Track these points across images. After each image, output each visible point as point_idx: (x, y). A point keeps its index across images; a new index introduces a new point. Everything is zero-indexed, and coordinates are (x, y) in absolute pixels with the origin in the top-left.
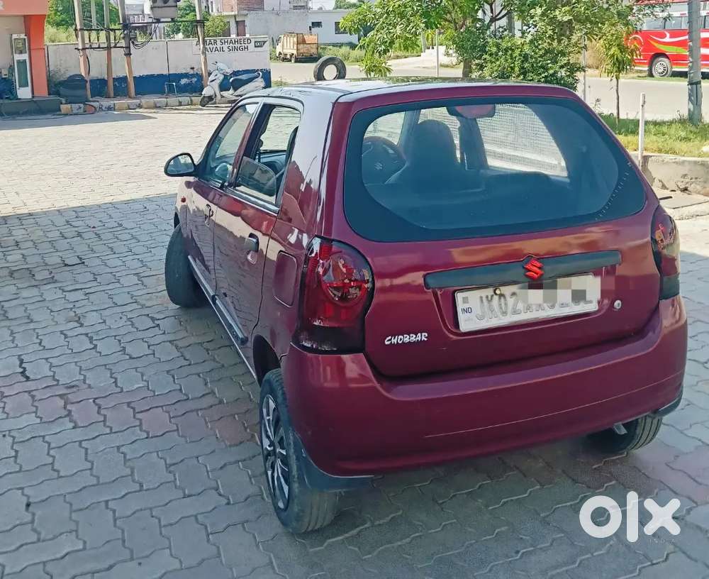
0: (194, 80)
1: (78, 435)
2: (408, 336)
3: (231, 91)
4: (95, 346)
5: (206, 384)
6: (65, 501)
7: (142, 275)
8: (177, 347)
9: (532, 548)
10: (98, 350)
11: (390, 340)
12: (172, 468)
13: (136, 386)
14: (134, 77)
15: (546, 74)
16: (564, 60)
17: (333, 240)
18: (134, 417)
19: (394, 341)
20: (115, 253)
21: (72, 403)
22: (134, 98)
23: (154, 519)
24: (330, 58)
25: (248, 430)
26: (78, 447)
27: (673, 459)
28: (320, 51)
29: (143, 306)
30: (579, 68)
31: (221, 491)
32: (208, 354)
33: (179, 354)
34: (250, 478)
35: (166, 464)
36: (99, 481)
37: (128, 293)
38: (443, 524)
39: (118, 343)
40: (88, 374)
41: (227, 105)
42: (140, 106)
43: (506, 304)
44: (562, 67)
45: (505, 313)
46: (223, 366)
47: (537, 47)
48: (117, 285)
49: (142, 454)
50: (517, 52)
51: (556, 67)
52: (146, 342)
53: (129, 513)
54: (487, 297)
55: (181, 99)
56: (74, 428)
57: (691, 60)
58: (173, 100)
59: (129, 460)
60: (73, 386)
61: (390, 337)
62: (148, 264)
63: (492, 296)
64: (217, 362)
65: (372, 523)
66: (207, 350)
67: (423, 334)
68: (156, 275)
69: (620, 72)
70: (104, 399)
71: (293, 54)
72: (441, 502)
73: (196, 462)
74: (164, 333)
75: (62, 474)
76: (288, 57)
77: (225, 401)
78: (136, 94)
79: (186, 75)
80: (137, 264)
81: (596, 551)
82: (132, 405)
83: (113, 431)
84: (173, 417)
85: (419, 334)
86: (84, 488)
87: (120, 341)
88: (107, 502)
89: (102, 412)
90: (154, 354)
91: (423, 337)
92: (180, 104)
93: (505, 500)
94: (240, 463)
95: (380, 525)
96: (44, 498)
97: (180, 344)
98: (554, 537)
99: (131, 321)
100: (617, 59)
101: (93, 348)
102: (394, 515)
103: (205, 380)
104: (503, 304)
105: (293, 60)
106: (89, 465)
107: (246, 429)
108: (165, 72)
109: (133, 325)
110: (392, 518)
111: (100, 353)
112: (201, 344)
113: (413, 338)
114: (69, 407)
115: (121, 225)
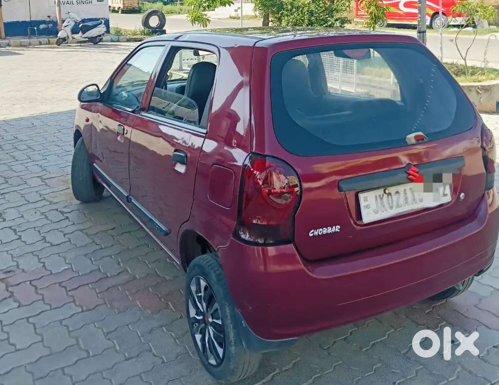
0: (50, 25)
1: (23, 313)
2: (326, 229)
3: (80, 34)
4: (20, 238)
5: (119, 264)
6: (26, 371)
7: (44, 177)
8: (87, 234)
9: (404, 379)
10: (23, 240)
11: (313, 233)
12: (109, 336)
13: (62, 268)
14: (4, 23)
15: (326, 25)
16: (337, 16)
17: (267, 156)
18: (67, 294)
19: (316, 233)
20: (17, 160)
21: (13, 286)
22: (4, 39)
23: (105, 380)
24: (153, 11)
25: (163, 300)
26: (26, 323)
27: (478, 303)
28: (140, 5)
29: (51, 203)
30: (347, 21)
31: (154, 352)
32: (114, 239)
33: (91, 241)
34: (175, 339)
35: (104, 333)
36: (51, 351)
37: (36, 192)
38: (334, 365)
39: (38, 233)
40: (21, 261)
41: (77, 44)
42: (9, 45)
43: (392, 200)
44: (337, 20)
45: (391, 208)
46: (128, 249)
47: (318, 5)
48: (25, 186)
49: (81, 325)
50: (306, 9)
51: (333, 20)
52: (61, 231)
53: (84, 377)
54: (380, 195)
55: (40, 40)
56: (19, 307)
57: (420, 16)
58: (35, 40)
59: (72, 331)
60: (9, 272)
61: (313, 231)
62: (47, 168)
63: (383, 195)
64: (123, 246)
65: (281, 369)
66: (112, 236)
67: (337, 227)
68: (55, 177)
69: (376, 24)
70: (39, 281)
71: (120, 8)
72: (326, 348)
73: (127, 329)
74: (74, 224)
75: (18, 347)
76: (117, 9)
77: (138, 277)
78: (6, 35)
79: (44, 22)
80: (38, 169)
81: (450, 378)
82: (63, 284)
83: (53, 307)
84: (99, 293)
85: (334, 227)
86: (41, 358)
87: (39, 231)
88: (63, 369)
89: (40, 292)
90: (70, 241)
91: (337, 229)
92: (40, 44)
93: (373, 342)
94: (164, 328)
95: (286, 370)
96: (8, 370)
97: (90, 232)
98: (417, 368)
99: (45, 216)
100: (375, 15)
101: (19, 239)
102: (295, 361)
103: (117, 260)
104: (390, 201)
105: (120, 12)
106: (40, 338)
107: (160, 298)
108: (28, 20)
109: (46, 217)
110: (294, 364)
111: (25, 242)
112: (106, 231)
113: (329, 230)
114: (10, 289)
115: (17, 138)
